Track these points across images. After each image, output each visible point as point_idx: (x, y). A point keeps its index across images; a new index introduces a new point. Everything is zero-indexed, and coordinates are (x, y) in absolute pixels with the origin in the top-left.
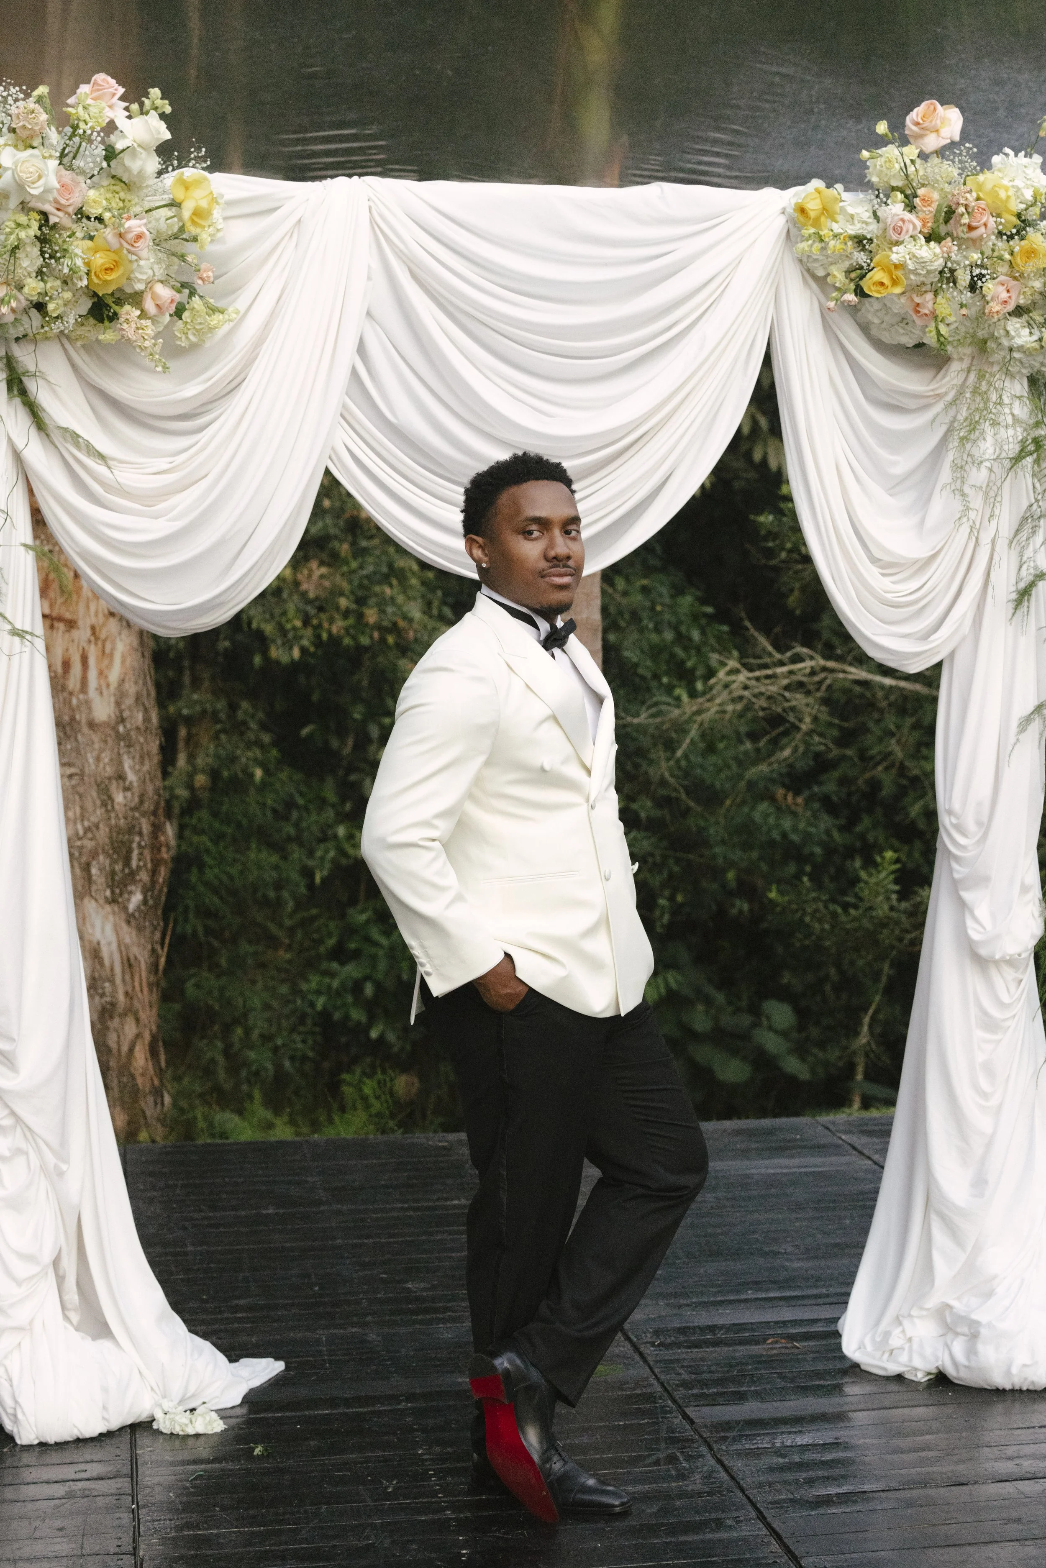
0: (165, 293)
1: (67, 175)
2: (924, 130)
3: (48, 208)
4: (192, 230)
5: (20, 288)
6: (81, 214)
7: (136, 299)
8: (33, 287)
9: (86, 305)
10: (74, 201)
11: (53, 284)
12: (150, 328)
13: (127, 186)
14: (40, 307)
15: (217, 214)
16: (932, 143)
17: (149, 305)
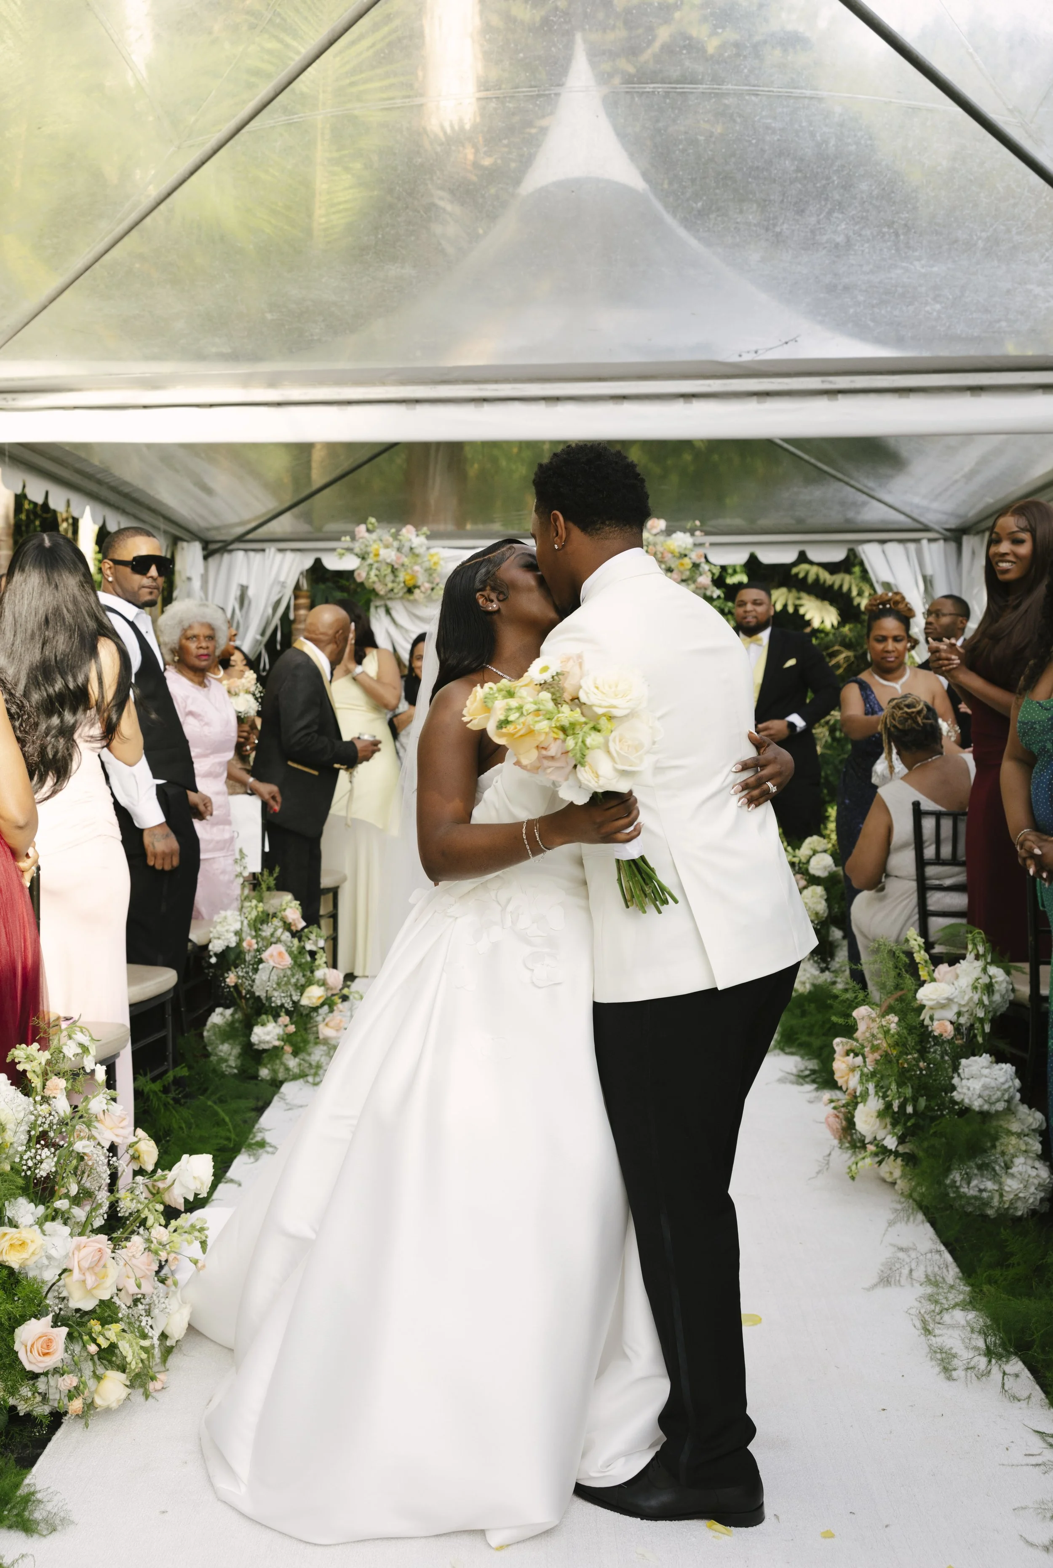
0: (428, 585)
1: (399, 554)
2: (653, 527)
3: (394, 563)
4: (434, 567)
5: (386, 585)
6: (403, 565)
7: (419, 587)
8: (390, 585)
9: (405, 590)
10: (400, 561)
11: (395, 585)
12: (422, 595)
13: (417, 555)
14: (392, 590)
15: (442, 562)
16: (655, 531)
17: (423, 589)
